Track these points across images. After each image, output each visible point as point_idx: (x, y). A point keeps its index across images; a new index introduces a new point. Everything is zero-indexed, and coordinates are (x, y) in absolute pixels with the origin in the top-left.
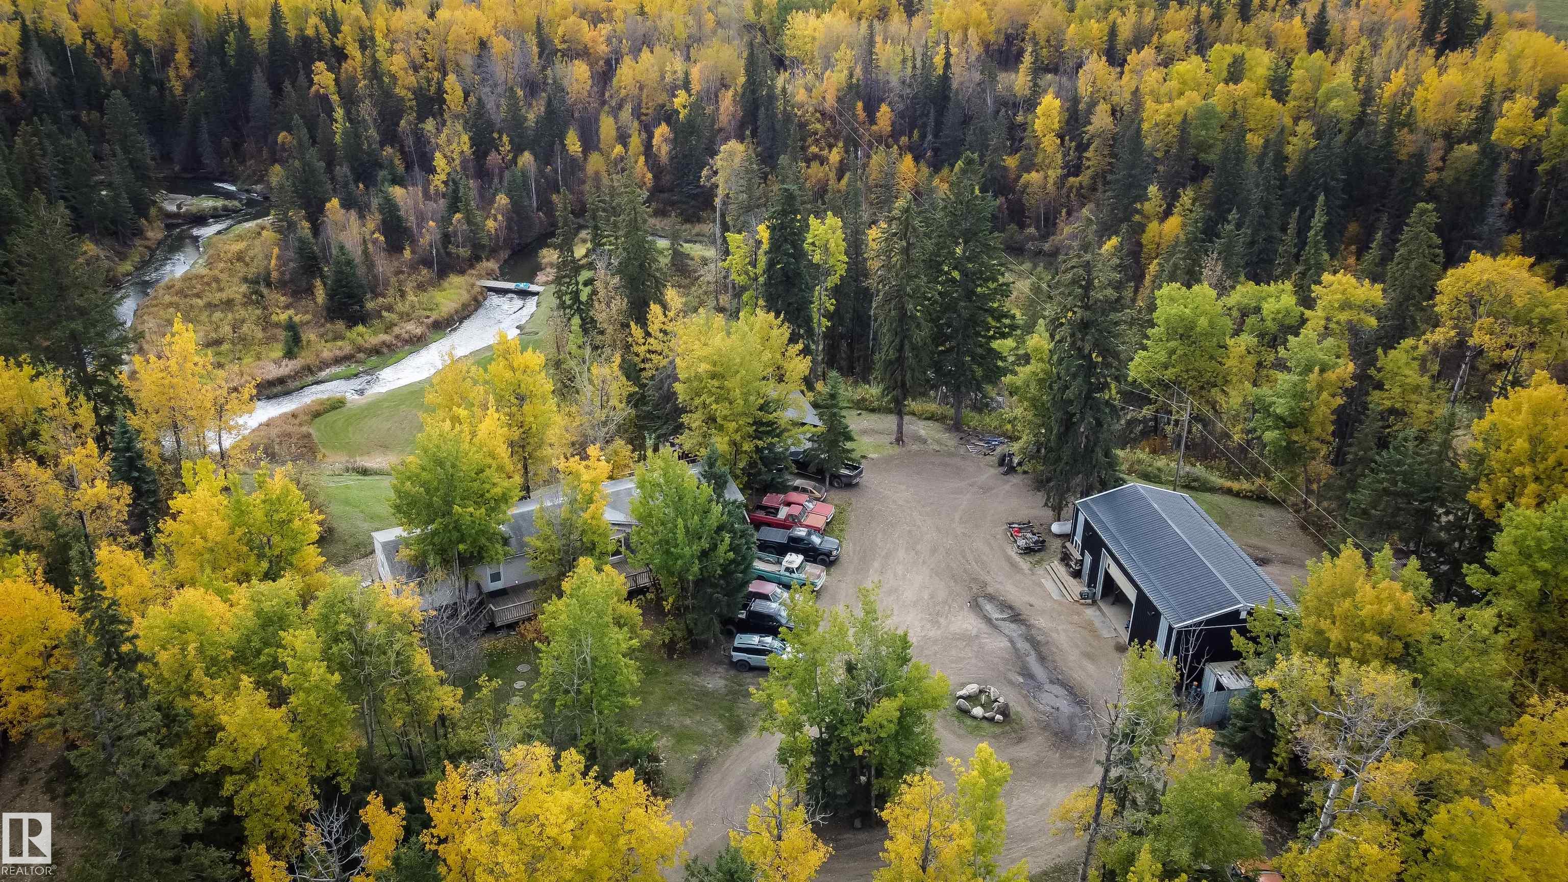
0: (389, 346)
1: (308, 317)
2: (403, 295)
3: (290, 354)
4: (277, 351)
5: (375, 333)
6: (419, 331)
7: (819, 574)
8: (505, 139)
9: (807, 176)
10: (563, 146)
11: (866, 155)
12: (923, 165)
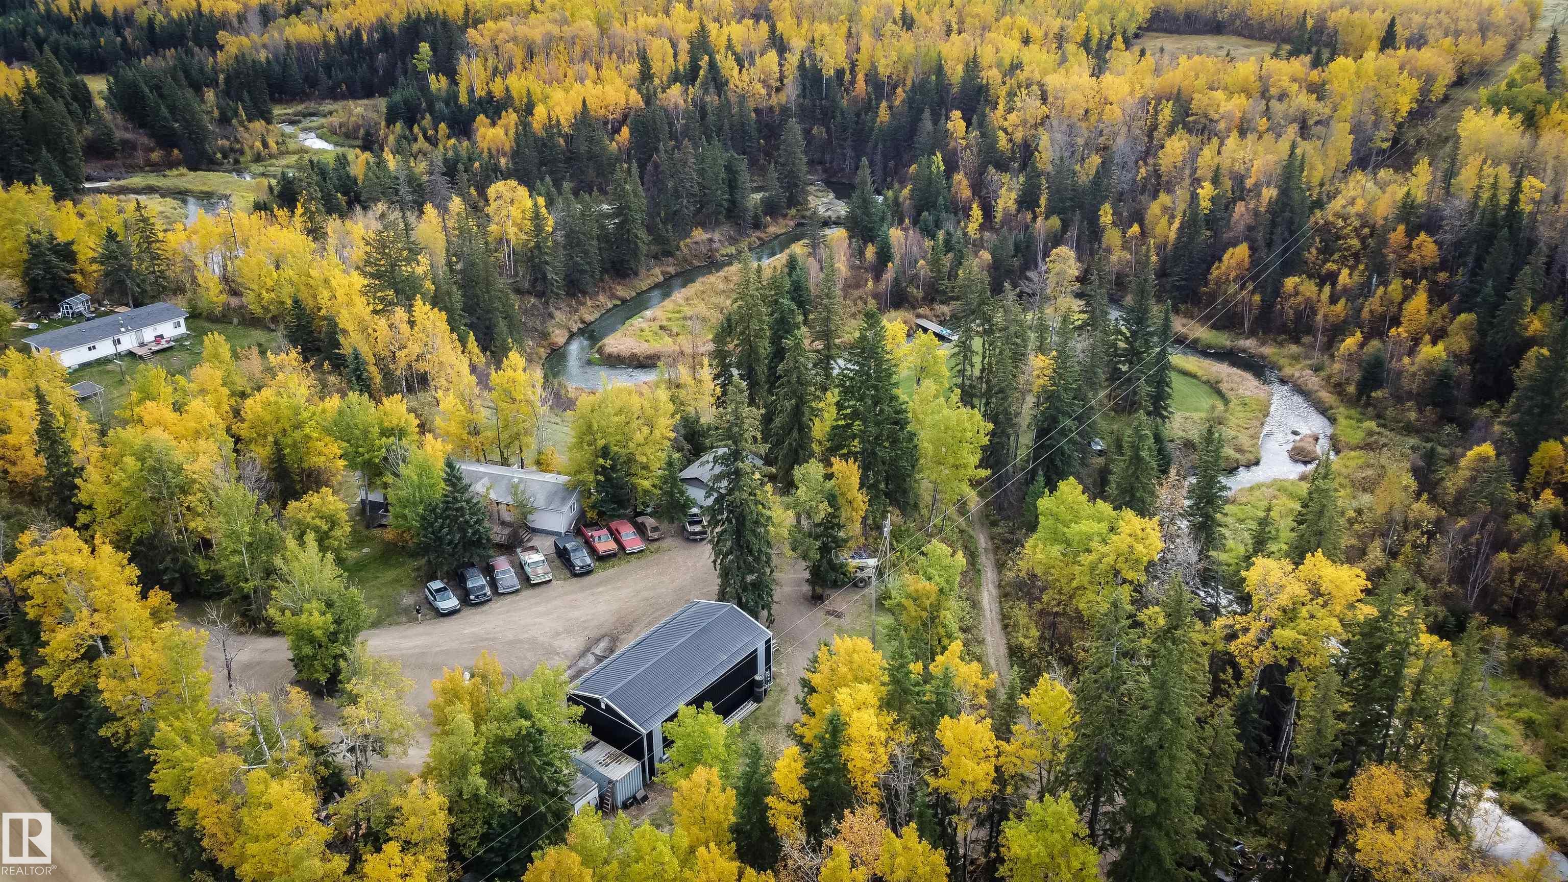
7: (539, 574)
8: (1043, 201)
9: (1296, 292)
10: (1092, 216)
11: (1380, 284)
12: (1443, 309)
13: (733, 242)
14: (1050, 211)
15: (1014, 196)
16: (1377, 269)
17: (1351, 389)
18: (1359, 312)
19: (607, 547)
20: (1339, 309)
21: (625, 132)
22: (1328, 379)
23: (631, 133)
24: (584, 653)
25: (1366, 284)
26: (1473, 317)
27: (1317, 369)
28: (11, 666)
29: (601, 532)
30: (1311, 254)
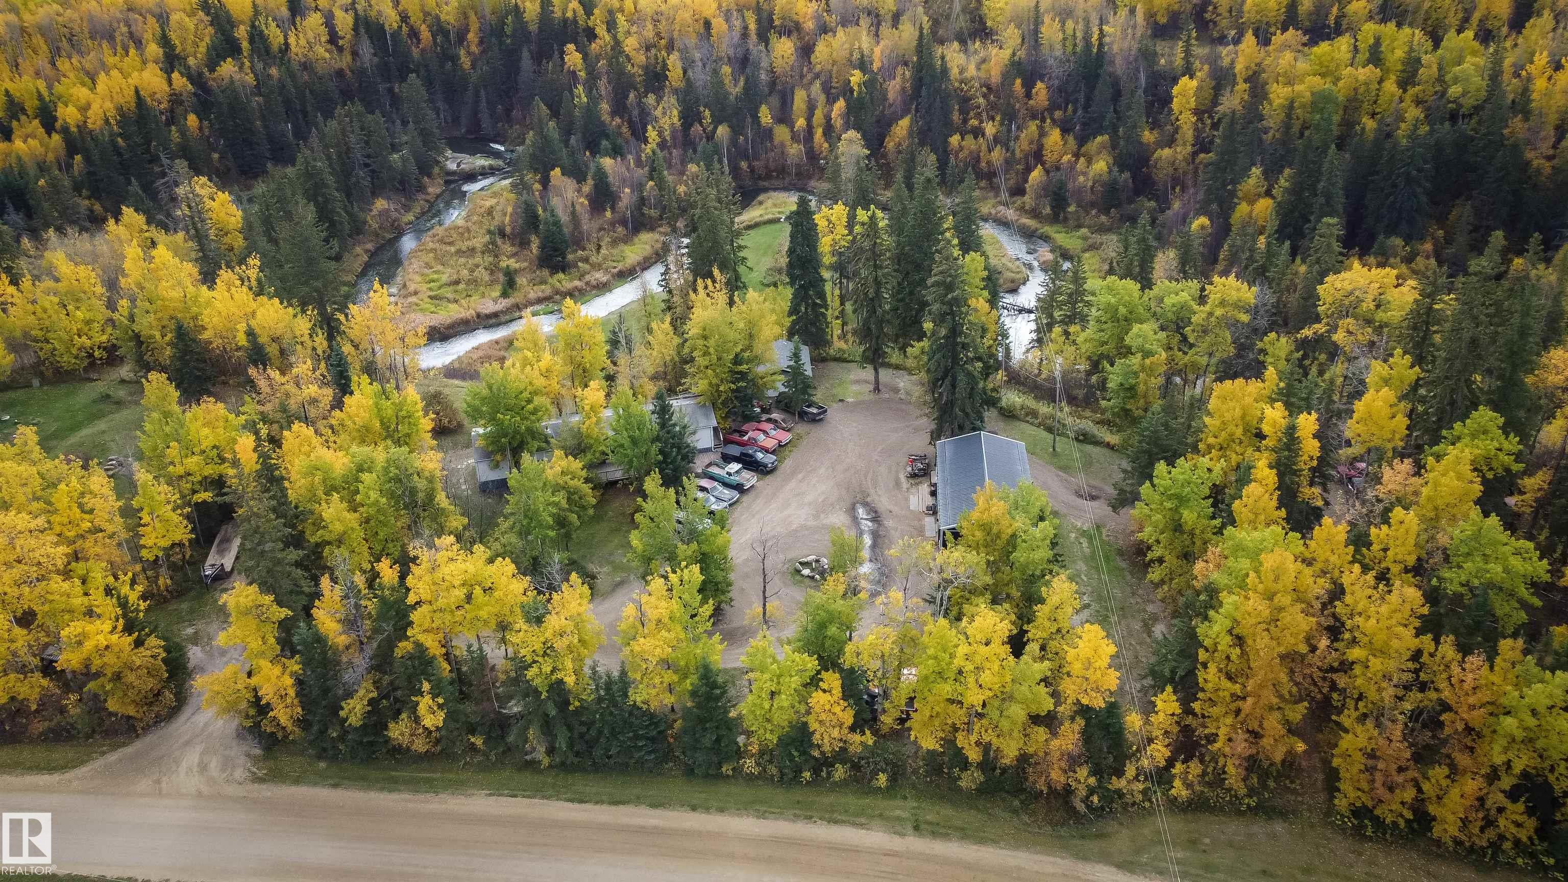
0: (580, 290)
1: (526, 264)
2: (599, 247)
3: (505, 295)
4: (496, 293)
5: (571, 280)
6: (605, 279)
7: (748, 478)
8: (707, 113)
9: (961, 148)
10: (756, 118)
11: (1019, 128)
12: (1071, 139)
13: (407, 208)
14: (717, 121)
15: (675, 112)
16: (1010, 116)
17: (1047, 210)
18: (1013, 152)
19: (771, 444)
20: (997, 155)
21: (192, 120)
22: (1022, 209)
23: (201, 120)
24: (855, 519)
25: (1009, 131)
26: (1106, 137)
27: (1006, 204)
28: (425, 703)
29: (750, 434)
30: (956, 117)
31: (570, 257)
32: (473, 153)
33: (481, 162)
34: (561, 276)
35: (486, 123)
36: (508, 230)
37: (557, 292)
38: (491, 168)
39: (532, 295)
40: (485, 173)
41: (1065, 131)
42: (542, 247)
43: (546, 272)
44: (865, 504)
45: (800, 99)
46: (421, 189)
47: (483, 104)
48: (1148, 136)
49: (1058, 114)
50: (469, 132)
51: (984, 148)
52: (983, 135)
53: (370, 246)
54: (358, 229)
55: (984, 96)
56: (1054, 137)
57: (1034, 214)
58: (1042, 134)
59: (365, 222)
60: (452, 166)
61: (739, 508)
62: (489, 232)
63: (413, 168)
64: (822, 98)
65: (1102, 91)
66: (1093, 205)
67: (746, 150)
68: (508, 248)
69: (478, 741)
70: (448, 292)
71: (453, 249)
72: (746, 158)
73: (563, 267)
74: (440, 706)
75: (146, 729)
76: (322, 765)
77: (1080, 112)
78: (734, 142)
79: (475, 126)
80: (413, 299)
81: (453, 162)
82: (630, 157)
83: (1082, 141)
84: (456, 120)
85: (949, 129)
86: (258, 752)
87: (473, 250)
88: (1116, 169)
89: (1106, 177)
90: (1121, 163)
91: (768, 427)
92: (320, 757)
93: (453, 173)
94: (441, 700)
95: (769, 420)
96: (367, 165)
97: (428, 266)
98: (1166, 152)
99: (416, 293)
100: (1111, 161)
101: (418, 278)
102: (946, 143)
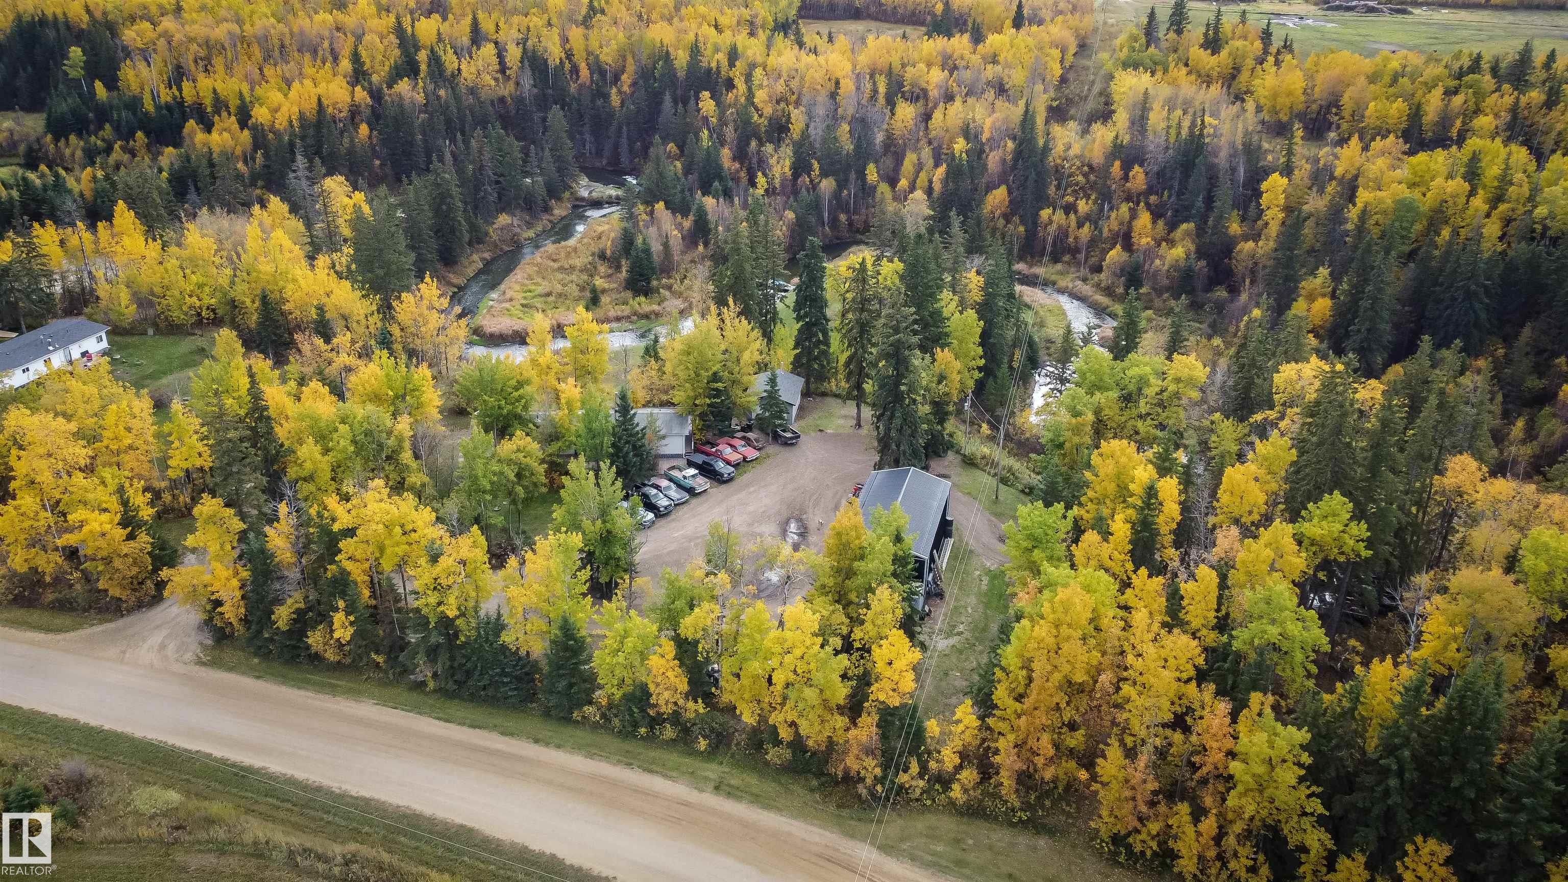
0: (657, 314)
1: (613, 285)
2: (684, 277)
3: (588, 309)
5: (651, 304)
6: (682, 307)
7: (701, 484)
8: (816, 165)
9: (1051, 222)
10: (862, 175)
11: (1111, 209)
12: (1161, 223)
13: (529, 225)
14: (824, 174)
15: (788, 163)
16: (1106, 197)
17: (1120, 290)
18: (1101, 232)
19: (735, 457)
20: (1086, 232)
21: (364, 129)
22: (1098, 286)
23: (371, 130)
24: (784, 533)
25: (1101, 210)
26: (1192, 225)
27: (1085, 280)
28: (339, 618)
29: (720, 447)
30: (1052, 191)
31: (655, 283)
32: (606, 183)
33: (612, 191)
34: (643, 299)
35: (625, 160)
36: (608, 252)
37: (635, 314)
38: (618, 198)
39: (612, 314)
40: (611, 202)
41: (1156, 215)
42: (631, 271)
43: (629, 294)
44: (799, 520)
45: (910, 160)
46: (547, 209)
47: (624, 141)
48: (1235, 228)
49: (1153, 199)
50: (609, 164)
51: (1073, 224)
52: (1076, 212)
53: (487, 255)
54: (478, 239)
55: (1085, 175)
56: (1144, 219)
57: (1108, 291)
58: (1134, 215)
59: (487, 234)
60: (584, 193)
61: (685, 508)
62: (593, 254)
63: (541, 191)
64: (931, 162)
65: (1198, 180)
66: (1167, 289)
67: (848, 203)
68: (603, 269)
69: (380, 659)
70: (538, 303)
71: (556, 265)
72: (847, 212)
73: (647, 292)
74: (352, 624)
75: (130, 611)
76: (256, 660)
77: (1173, 199)
78: (837, 195)
79: (615, 159)
80: (507, 305)
81: (585, 188)
82: (736, 200)
83: (1172, 226)
84: (599, 153)
85: (1042, 200)
86: (210, 642)
87: (572, 268)
88: (1193, 256)
89: (1182, 264)
90: (1201, 253)
91: (738, 443)
92: (256, 654)
93: (583, 199)
94: (352, 618)
95: (744, 438)
96: (498, 182)
97: (530, 278)
98: (1251, 244)
99: (511, 300)
100: (1192, 248)
101: (517, 287)
102: (1036, 215)
